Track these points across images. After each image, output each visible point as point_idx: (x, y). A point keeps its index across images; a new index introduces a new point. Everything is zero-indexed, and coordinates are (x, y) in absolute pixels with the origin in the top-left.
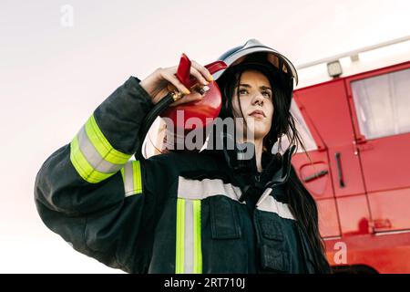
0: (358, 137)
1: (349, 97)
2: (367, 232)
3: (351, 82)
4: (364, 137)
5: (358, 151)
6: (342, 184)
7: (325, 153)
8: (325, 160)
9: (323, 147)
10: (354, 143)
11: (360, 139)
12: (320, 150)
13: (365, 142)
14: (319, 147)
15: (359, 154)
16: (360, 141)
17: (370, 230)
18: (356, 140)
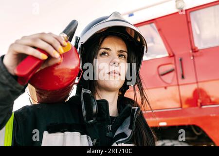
0: (193, 48)
1: (189, 22)
2: (197, 106)
3: (190, 12)
4: (197, 48)
5: (193, 56)
6: (183, 77)
7: (173, 58)
8: (173, 62)
9: (172, 55)
10: (191, 51)
11: (194, 49)
12: (170, 56)
13: (197, 51)
14: (169, 54)
15: (194, 59)
16: (195, 50)
17: (199, 104)
18: (192, 50)
